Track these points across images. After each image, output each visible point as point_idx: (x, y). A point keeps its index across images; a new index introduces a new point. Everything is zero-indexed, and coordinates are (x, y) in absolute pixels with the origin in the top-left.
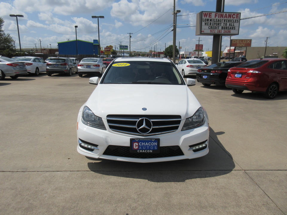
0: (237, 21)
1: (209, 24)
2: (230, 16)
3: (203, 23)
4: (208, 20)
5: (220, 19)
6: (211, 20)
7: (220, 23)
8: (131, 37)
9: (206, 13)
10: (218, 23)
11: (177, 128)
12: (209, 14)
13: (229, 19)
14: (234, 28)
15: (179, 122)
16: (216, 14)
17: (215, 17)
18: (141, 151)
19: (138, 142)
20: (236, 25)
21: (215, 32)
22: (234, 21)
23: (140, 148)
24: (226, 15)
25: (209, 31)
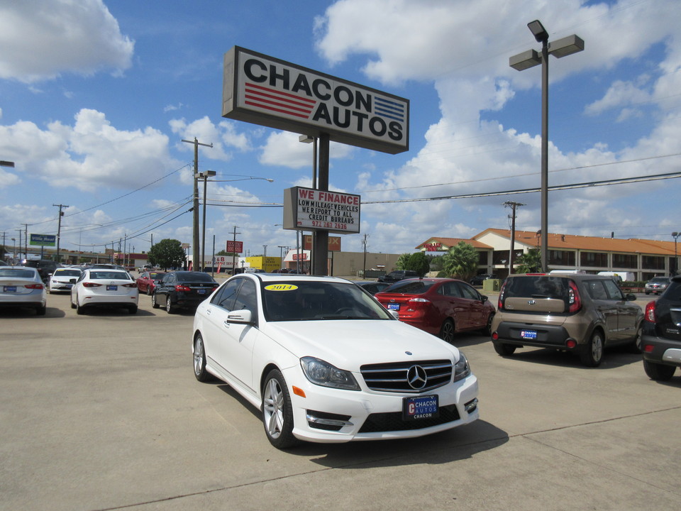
0: (355, 210)
1: (310, 211)
2: (343, 200)
3: (300, 208)
4: (308, 203)
5: (327, 202)
6: (312, 204)
7: (328, 209)
8: (62, 214)
9: (303, 191)
10: (325, 210)
11: (448, 378)
12: (310, 192)
13: (343, 204)
14: (351, 221)
15: (450, 369)
16: (320, 194)
17: (320, 199)
18: (418, 416)
19: (414, 403)
20: (354, 215)
21: (320, 226)
22: (351, 209)
23: (417, 411)
24: (337, 196)
25: (309, 223)
